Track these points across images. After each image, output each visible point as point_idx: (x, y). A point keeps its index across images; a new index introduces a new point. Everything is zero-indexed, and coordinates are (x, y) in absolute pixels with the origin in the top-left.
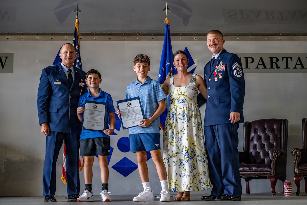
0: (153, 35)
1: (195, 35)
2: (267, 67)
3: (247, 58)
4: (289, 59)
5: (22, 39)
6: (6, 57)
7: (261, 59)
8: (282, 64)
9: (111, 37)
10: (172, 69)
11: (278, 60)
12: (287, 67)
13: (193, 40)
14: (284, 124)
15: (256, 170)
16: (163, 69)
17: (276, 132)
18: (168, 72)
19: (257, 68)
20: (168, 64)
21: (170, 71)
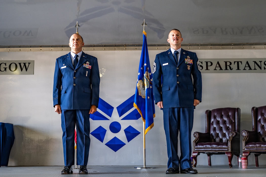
0: (136, 46)
1: (168, 46)
2: (222, 69)
3: (207, 63)
4: (240, 63)
5: (41, 50)
6: (29, 63)
7: (218, 63)
8: (234, 66)
9: (105, 48)
11: (231, 63)
12: (238, 69)
13: (166, 49)
14: (237, 112)
15: (216, 147)
16: (142, 68)
17: (231, 118)
19: (215, 69)
20: (145, 65)
21: (147, 70)
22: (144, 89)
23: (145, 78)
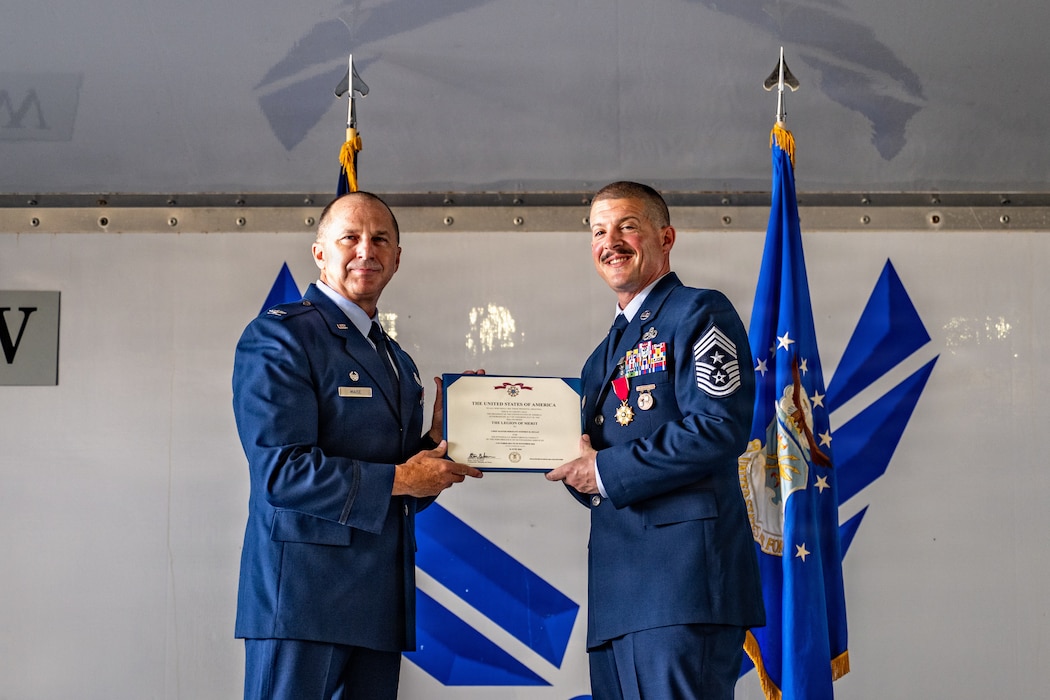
0: (726, 204)
1: (935, 205)
5: (104, 222)
6: (28, 311)
9: (523, 211)
10: (804, 367)
13: (925, 227)
16: (761, 367)
18: (787, 384)
20: (784, 341)
21: (794, 378)
22: (777, 499)
23: (780, 429)
